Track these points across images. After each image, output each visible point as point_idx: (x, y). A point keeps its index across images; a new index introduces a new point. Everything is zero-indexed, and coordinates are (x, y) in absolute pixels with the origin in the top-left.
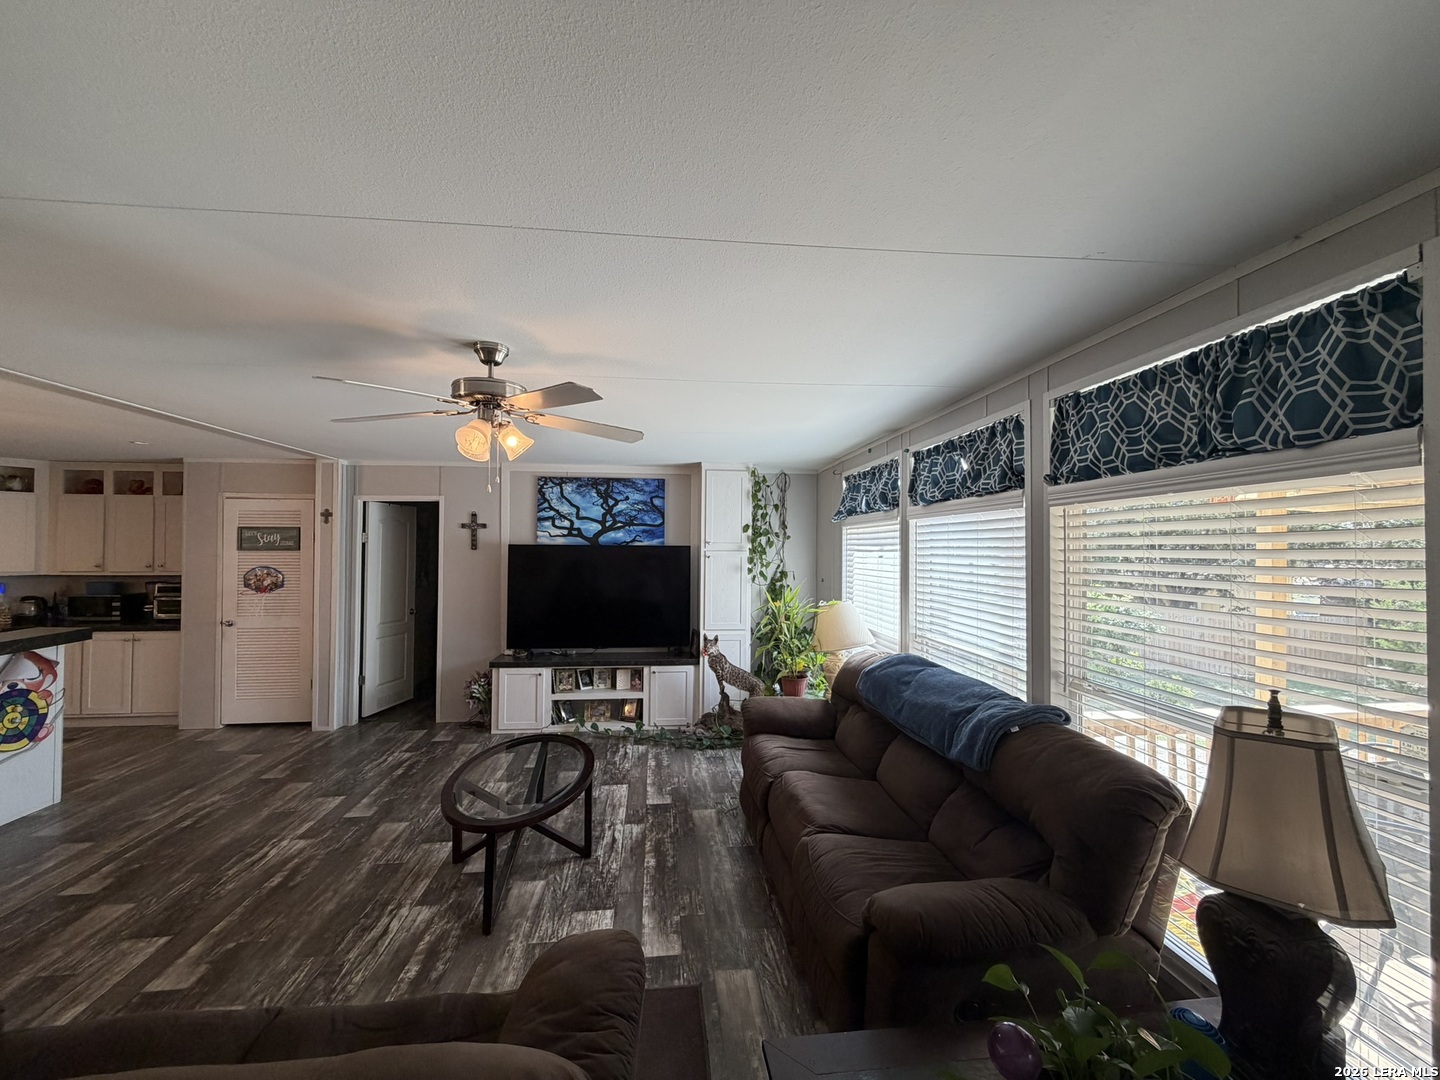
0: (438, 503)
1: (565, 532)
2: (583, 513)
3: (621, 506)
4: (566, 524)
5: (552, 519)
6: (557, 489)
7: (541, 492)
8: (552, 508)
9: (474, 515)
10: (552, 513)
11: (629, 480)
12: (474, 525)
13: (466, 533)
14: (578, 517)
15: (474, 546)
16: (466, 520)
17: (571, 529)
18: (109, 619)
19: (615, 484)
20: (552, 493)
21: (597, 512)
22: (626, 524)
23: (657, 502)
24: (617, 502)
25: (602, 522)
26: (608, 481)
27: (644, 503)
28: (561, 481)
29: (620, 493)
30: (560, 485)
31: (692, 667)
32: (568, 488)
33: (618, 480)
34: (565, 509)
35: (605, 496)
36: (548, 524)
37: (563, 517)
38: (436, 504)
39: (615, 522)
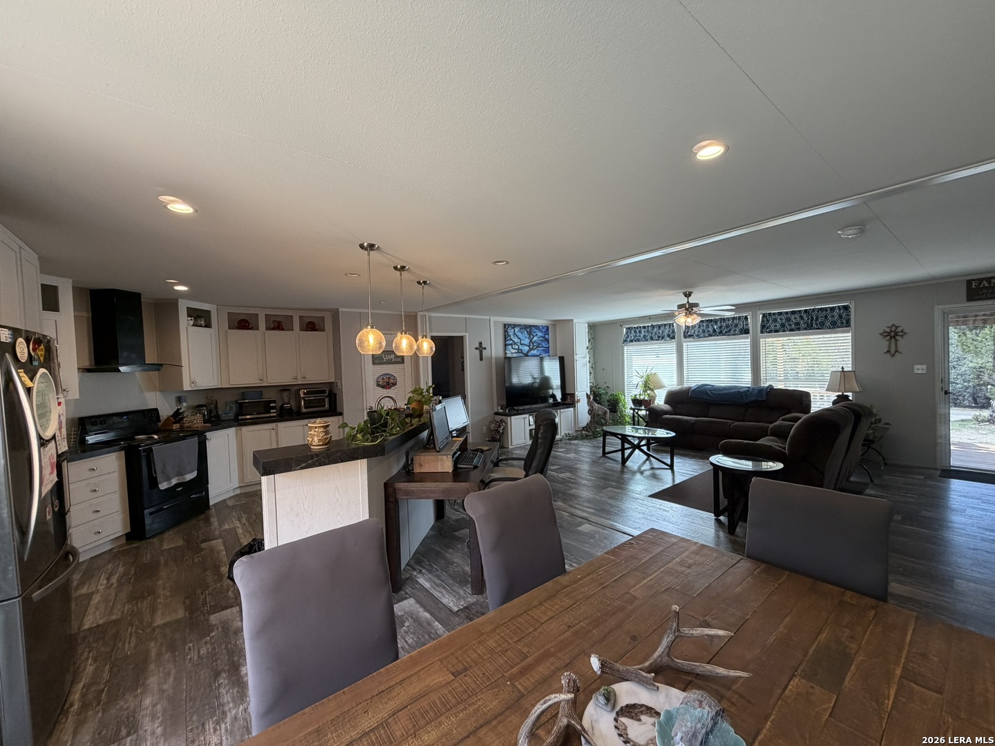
1: (516, 351)
2: (522, 342)
3: (535, 338)
4: (517, 347)
5: (511, 344)
6: (512, 330)
7: (506, 332)
8: (512, 340)
9: (481, 343)
10: (512, 342)
11: (537, 326)
12: (481, 348)
13: (478, 352)
14: (521, 344)
15: (481, 359)
16: (477, 346)
17: (518, 349)
18: (268, 415)
19: (533, 328)
20: (511, 332)
21: (527, 341)
22: (537, 347)
23: (547, 336)
24: (534, 336)
25: (529, 346)
26: (530, 326)
27: (542, 337)
28: (514, 326)
29: (534, 332)
30: (513, 328)
31: (572, 409)
32: (517, 329)
33: (534, 326)
34: (516, 340)
35: (530, 333)
36: (510, 347)
37: (516, 344)
38: (463, 337)
39: (534, 346)
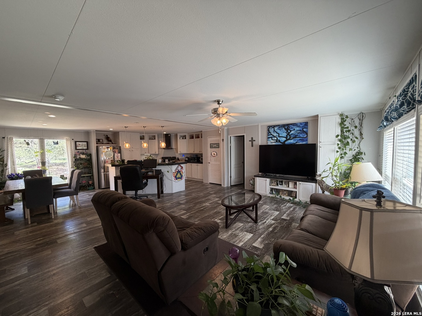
0: (244, 135)
1: (275, 141)
7: (268, 130)
8: (271, 135)
11: (295, 124)
12: (252, 140)
14: (279, 137)
15: (252, 146)
20: (272, 130)
21: (285, 134)
22: (294, 138)
23: (305, 130)
24: (291, 131)
25: (286, 138)
26: (288, 125)
28: (274, 127)
29: (292, 128)
33: (291, 124)
34: (275, 134)
35: (287, 130)
36: (270, 139)
37: (274, 137)
38: (244, 136)
39: (290, 137)
